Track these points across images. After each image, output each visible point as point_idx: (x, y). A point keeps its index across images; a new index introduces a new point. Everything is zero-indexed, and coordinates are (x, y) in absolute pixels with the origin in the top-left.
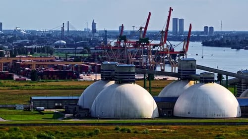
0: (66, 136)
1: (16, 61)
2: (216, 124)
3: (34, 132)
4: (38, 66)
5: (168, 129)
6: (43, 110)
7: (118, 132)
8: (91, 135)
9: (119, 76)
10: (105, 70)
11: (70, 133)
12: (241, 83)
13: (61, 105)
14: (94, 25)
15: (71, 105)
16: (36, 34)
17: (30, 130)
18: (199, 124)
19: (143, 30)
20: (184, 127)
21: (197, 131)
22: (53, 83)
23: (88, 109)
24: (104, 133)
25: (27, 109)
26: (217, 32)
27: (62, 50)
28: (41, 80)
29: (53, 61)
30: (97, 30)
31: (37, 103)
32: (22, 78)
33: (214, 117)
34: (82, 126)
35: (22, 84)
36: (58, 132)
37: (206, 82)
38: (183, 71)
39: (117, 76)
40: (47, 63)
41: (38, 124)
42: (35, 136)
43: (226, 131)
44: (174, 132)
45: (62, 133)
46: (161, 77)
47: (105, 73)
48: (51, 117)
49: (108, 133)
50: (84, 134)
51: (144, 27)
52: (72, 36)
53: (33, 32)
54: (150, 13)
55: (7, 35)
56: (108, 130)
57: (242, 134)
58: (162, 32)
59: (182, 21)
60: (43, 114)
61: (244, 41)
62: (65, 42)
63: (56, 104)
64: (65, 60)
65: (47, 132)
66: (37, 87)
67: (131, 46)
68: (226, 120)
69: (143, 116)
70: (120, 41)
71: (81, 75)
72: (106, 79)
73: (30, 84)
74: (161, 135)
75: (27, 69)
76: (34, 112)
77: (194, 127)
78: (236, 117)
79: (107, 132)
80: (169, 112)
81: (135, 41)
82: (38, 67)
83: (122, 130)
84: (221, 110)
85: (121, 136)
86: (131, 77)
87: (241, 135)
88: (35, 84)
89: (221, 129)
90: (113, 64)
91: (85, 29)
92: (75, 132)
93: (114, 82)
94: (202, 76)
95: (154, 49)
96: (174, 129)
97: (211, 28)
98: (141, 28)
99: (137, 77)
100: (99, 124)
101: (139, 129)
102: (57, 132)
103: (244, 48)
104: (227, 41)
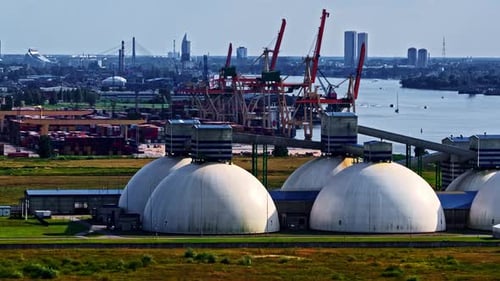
0: (83, 268)
1: (14, 117)
2: (392, 244)
3: (20, 261)
4: (57, 128)
5: (293, 254)
6: (49, 217)
7: (189, 262)
8: (133, 266)
9: (200, 148)
10: (174, 137)
11: (91, 264)
12: (450, 163)
13: (86, 206)
14: (185, 44)
15: (105, 206)
16: (70, 64)
17: (11, 258)
18: (357, 245)
19: (271, 55)
20: (325, 251)
21: (351, 260)
22: (83, 163)
23: (137, 216)
24: (162, 263)
25: (16, 215)
26: (434, 60)
27: (115, 95)
28: (58, 156)
29: (90, 118)
30: (191, 55)
31: (36, 202)
32: (22, 152)
33: (390, 231)
34: (119, 250)
35: (19, 165)
36: (69, 261)
37: (376, 160)
38: (331, 137)
39: (195, 147)
40: (77, 122)
41: (30, 246)
42: (20, 270)
43: (409, 259)
44: (303, 261)
45: (75, 264)
46: (302, 152)
47: (174, 142)
48: (63, 232)
49: (171, 263)
50: (120, 264)
51: (273, 48)
52: (140, 67)
53: (63, 59)
54: (284, 21)
55: (8, 66)
56: (171, 257)
57: (440, 266)
58: (308, 59)
59: (363, 36)
60: (47, 224)
61: (486, 77)
62: (123, 80)
63: (77, 205)
64: (115, 116)
65: (45, 261)
66: (47, 170)
67: (246, 88)
68: (414, 236)
69: (248, 230)
70: (225, 78)
71: (143, 147)
72: (176, 154)
73: (35, 165)
74: (276, 267)
75: (33, 133)
76: (31, 221)
77: (346, 250)
78: (434, 230)
79: (167, 262)
80: (302, 222)
81: (254, 76)
82: (56, 130)
83: (199, 258)
84: (404, 218)
85: (194, 270)
86: (224, 150)
87: (437, 267)
88: (44, 164)
89: (399, 255)
90: (190, 124)
91: (170, 53)
92: (103, 262)
93: (190, 160)
94: (367, 148)
95: (290, 95)
96: (304, 256)
97: (423, 52)
98: (266, 52)
99: (237, 149)
100: (155, 245)
101: (232, 255)
102: (65, 262)
103: (485, 91)
104: (451, 77)
